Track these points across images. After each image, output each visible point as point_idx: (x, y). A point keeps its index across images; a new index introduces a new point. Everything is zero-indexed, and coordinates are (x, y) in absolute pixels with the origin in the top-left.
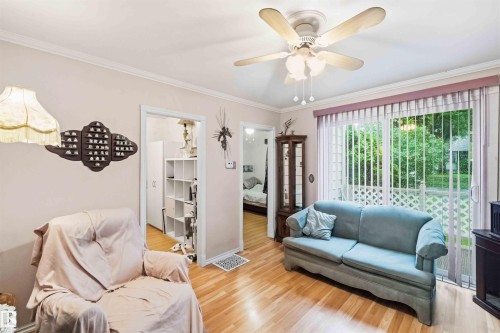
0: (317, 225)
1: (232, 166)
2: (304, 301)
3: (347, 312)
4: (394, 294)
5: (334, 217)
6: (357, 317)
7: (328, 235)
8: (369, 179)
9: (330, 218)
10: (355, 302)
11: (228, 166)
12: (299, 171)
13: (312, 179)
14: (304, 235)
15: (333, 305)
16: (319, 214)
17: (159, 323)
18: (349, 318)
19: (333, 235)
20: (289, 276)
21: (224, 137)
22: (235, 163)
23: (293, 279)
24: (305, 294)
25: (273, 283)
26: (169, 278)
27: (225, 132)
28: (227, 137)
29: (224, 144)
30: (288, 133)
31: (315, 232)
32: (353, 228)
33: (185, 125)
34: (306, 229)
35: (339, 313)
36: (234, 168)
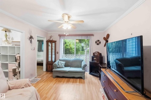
0: (61, 65)
1: (33, 49)
2: (61, 83)
3: (71, 82)
4: (79, 76)
5: (65, 62)
6: (73, 82)
7: (64, 67)
8: (69, 53)
9: (64, 63)
10: (72, 80)
11: (32, 49)
12: (53, 51)
13: (58, 53)
14: (58, 68)
15: (68, 82)
16: (61, 62)
17: (30, 98)
18: (72, 83)
19: (65, 67)
20: (55, 79)
21: (31, 39)
22: (34, 48)
23: (56, 79)
24: (61, 82)
25: (51, 82)
26: (24, 87)
27: (31, 38)
28: (32, 39)
29: (31, 42)
30: (51, 39)
31: (61, 66)
32: (69, 64)
33: (6, 31)
34: (59, 66)
35: (70, 83)
36: (34, 50)
